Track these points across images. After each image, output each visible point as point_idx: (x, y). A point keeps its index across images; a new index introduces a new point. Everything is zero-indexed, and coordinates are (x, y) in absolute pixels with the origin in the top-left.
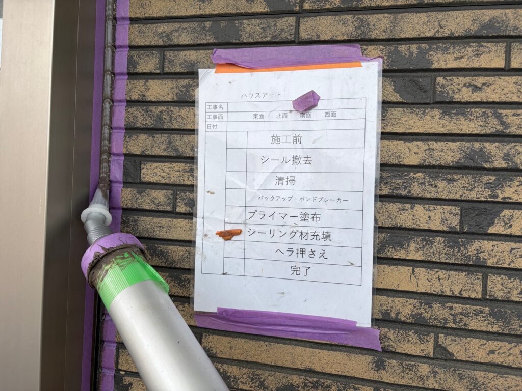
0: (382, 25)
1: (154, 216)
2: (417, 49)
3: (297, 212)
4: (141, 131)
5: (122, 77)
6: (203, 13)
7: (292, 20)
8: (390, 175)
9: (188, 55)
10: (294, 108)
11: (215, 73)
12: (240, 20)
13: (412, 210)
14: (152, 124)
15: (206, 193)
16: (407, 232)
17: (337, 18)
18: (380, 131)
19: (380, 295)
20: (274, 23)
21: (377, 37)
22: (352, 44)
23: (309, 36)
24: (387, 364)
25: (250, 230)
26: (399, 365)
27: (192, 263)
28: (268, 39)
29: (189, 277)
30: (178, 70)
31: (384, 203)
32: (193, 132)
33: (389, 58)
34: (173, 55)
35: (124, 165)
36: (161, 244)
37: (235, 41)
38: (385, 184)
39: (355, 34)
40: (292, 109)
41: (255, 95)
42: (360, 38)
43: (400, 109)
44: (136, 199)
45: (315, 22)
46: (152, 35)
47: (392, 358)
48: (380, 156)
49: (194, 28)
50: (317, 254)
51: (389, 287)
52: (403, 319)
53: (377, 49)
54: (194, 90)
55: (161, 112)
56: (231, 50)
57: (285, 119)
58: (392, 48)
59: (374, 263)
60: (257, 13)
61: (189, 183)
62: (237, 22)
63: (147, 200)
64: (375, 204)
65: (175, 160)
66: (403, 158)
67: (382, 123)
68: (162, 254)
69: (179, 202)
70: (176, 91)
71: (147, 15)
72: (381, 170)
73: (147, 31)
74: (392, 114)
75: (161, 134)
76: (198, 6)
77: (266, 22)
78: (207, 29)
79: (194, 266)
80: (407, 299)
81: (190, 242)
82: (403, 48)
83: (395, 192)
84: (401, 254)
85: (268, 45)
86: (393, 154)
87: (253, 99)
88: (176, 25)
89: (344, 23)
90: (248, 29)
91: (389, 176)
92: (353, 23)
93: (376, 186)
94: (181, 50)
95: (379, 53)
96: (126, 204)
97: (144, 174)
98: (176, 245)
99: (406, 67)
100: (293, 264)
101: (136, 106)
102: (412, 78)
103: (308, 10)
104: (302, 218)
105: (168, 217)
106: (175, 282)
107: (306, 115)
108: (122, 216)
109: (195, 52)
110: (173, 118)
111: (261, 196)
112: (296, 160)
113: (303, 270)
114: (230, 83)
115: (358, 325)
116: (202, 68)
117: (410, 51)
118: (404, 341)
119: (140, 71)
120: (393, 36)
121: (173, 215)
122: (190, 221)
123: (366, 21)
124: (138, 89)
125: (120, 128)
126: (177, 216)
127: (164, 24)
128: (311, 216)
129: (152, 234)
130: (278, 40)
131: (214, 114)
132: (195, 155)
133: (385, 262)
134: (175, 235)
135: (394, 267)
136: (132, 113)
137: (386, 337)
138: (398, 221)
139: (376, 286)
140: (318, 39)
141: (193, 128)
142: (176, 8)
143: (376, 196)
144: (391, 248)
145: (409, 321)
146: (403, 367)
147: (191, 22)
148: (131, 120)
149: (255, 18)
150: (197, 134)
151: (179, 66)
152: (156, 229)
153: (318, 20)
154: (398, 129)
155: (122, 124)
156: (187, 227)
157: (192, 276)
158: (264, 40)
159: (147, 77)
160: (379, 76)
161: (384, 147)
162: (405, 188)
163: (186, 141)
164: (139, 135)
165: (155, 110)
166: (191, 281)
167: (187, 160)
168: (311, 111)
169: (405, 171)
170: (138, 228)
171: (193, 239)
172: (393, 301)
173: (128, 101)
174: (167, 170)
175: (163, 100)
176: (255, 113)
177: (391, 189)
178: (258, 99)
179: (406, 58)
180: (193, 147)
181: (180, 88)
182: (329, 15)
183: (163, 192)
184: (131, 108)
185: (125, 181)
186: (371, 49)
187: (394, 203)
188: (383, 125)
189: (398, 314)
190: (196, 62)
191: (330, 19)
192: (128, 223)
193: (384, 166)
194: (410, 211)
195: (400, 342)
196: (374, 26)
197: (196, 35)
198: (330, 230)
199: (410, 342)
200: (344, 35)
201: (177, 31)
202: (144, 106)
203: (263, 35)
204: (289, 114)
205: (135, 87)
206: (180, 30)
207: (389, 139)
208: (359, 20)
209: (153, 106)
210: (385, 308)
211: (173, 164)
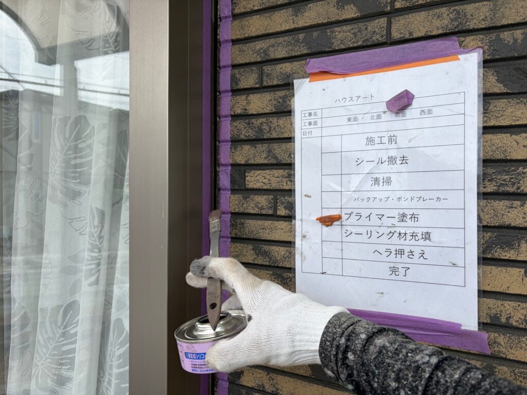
0: (481, 14)
1: (258, 219)
2: (522, 34)
3: (395, 213)
4: (245, 143)
5: (226, 94)
6: (297, 26)
7: (383, 21)
8: (494, 171)
9: (284, 67)
10: (388, 108)
11: (309, 82)
12: (332, 28)
13: (522, 208)
14: (254, 135)
15: (303, 197)
16: (517, 231)
17: (431, 12)
18: (481, 125)
19: (487, 298)
20: (365, 27)
21: (476, 27)
22: (448, 38)
23: (401, 36)
24: (497, 370)
25: (346, 232)
26: (511, 372)
27: (293, 262)
28: (360, 43)
29: (290, 275)
30: (275, 83)
31: (489, 201)
32: (290, 139)
33: (490, 48)
34: (270, 69)
35: (231, 175)
36: (264, 245)
37: (327, 50)
38: (489, 181)
39: (451, 27)
40: (386, 110)
41: (348, 99)
42: (456, 30)
43: (505, 100)
44: (242, 204)
45: (408, 20)
46: (251, 53)
47: (503, 365)
48: (482, 151)
49: (289, 42)
50: (417, 255)
51: (498, 290)
52: (514, 324)
53: (476, 39)
54: (290, 100)
55: (262, 124)
56: (324, 58)
57: (379, 120)
58: (493, 36)
59: (479, 264)
60: (348, 19)
61: (287, 188)
62: (328, 31)
63: (251, 205)
64: (478, 202)
65: (275, 167)
66: (510, 152)
67: (484, 117)
68: (266, 254)
69: (279, 206)
70: (274, 102)
71: (246, 35)
72: (483, 166)
73: (246, 49)
74: (495, 106)
75: (262, 143)
76: (292, 21)
77: (357, 26)
78: (300, 41)
79: (295, 266)
80: (519, 303)
81: (290, 243)
82: (506, 35)
83: (502, 189)
84: (510, 255)
85: (360, 50)
86: (497, 148)
87: (347, 103)
88: (272, 41)
89: (439, 16)
90: (340, 36)
91: (493, 173)
92: (448, 15)
93: (478, 184)
94: (277, 64)
95: (479, 43)
96: (233, 208)
97: (248, 181)
98: (279, 246)
99: (510, 55)
100: (392, 265)
101: (240, 119)
102: (517, 66)
103: (399, 9)
104: (400, 219)
105: (271, 220)
106: (278, 280)
107: (401, 115)
108: (231, 220)
109: (290, 64)
110: (272, 128)
111: (357, 198)
112: (392, 160)
113: (402, 271)
114: (324, 90)
115: (463, 328)
116: (298, 78)
117: (514, 38)
118: (516, 347)
119: (242, 87)
120: (493, 23)
121: (274, 218)
122: (289, 223)
123: (462, 12)
124: (240, 104)
125: (227, 141)
126: (278, 219)
127: (261, 42)
128: (409, 217)
129: (257, 235)
130: (369, 44)
131: (309, 121)
132: (293, 162)
133: (492, 263)
134: (276, 236)
135: (503, 269)
136: (237, 127)
137: (495, 342)
138: (506, 220)
139: (482, 289)
140: (411, 37)
141: (290, 136)
142: (271, 25)
143: (478, 194)
144: (498, 248)
145: (521, 326)
146: (515, 374)
147: (286, 36)
148: (236, 133)
149: (346, 25)
150: (294, 142)
151: (276, 79)
152: (260, 231)
153: (411, 17)
154: (502, 121)
155: (228, 137)
156: (287, 229)
157: (294, 275)
158: (356, 45)
159: (247, 92)
160: (479, 68)
161: (487, 142)
162: (513, 184)
163: (284, 148)
164: (242, 146)
165: (256, 123)
166: (293, 279)
167: (284, 167)
168: (405, 111)
169: (512, 166)
170: (244, 230)
171: (292, 240)
172: (502, 305)
173: (232, 116)
174: (268, 177)
175: (263, 112)
176: (348, 117)
177: (497, 186)
178: (352, 103)
179: (510, 46)
180: (290, 154)
181: (277, 100)
182: (423, 11)
183: (265, 197)
184: (235, 122)
185: (232, 188)
186: (469, 40)
187: (500, 200)
188: (485, 119)
189: (508, 318)
190: (291, 73)
191: (423, 14)
192: (236, 226)
193: (486, 162)
194: (520, 209)
195: (511, 348)
196: (472, 15)
197: (291, 48)
198: (429, 230)
199: (523, 349)
200: (439, 29)
201: (273, 46)
202: (246, 119)
203: (354, 40)
204: (383, 115)
205: (238, 103)
206: (276, 44)
207: (493, 133)
208: (455, 12)
209: (254, 118)
210: (493, 311)
211: (273, 171)
